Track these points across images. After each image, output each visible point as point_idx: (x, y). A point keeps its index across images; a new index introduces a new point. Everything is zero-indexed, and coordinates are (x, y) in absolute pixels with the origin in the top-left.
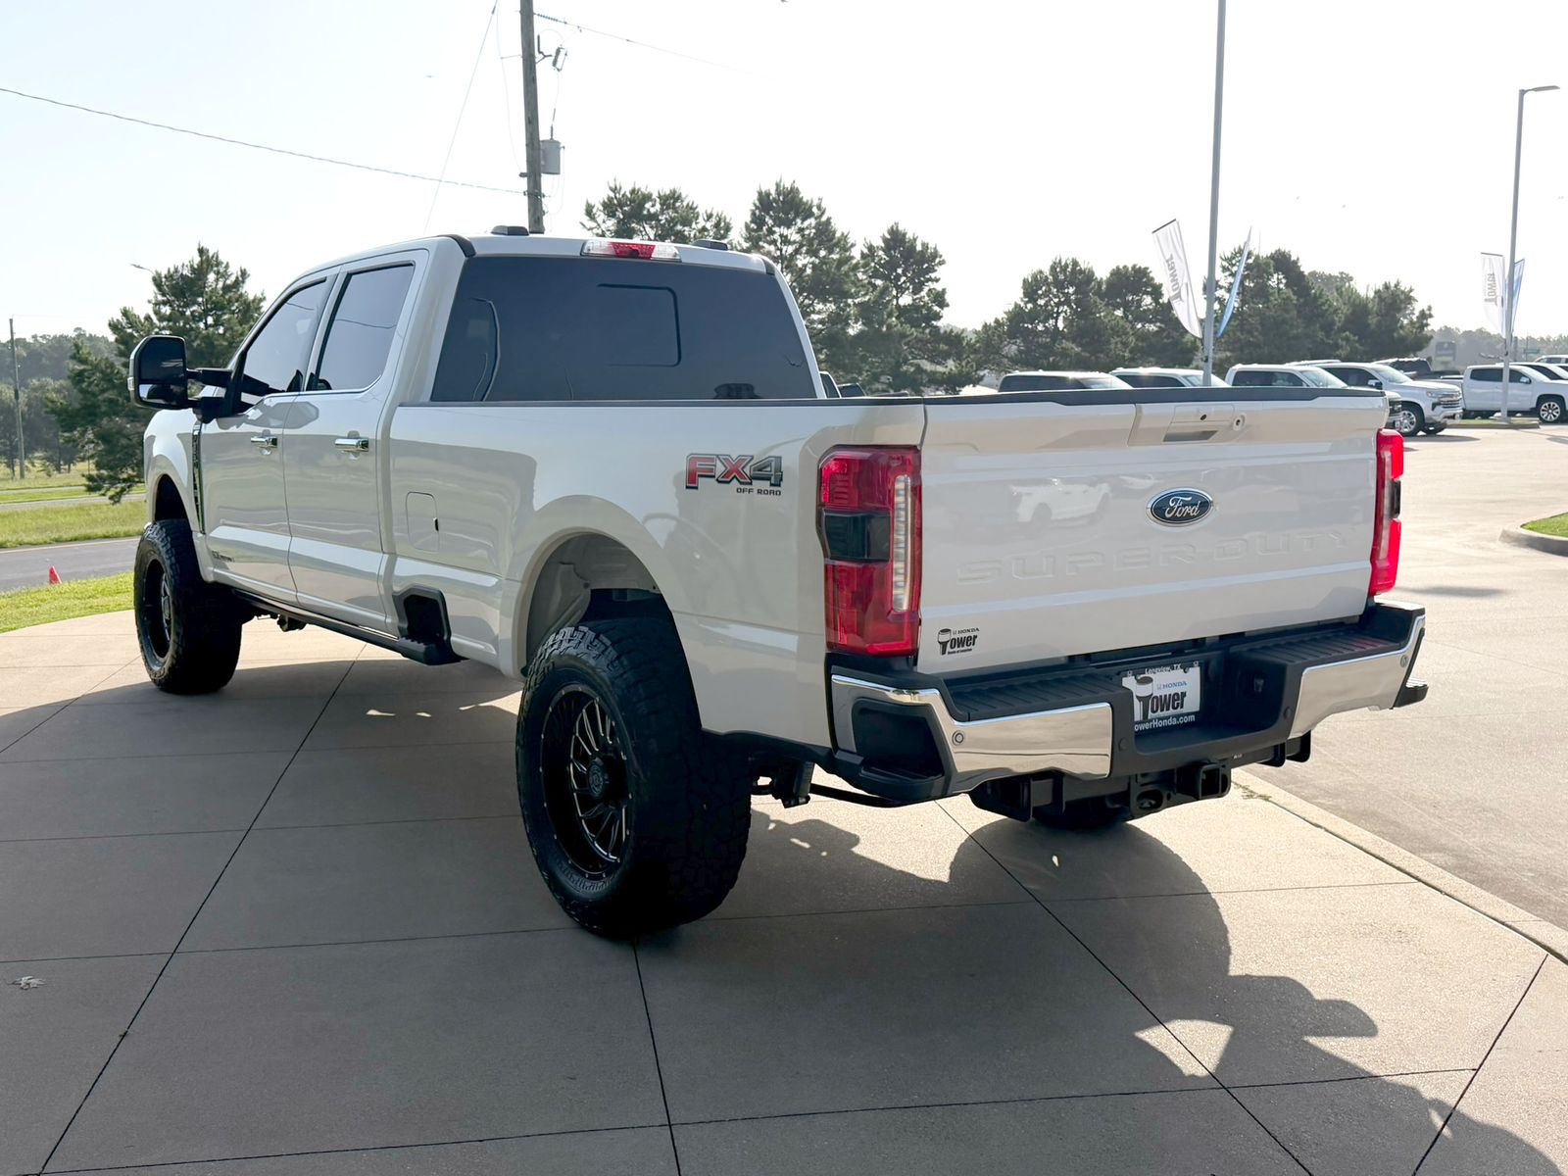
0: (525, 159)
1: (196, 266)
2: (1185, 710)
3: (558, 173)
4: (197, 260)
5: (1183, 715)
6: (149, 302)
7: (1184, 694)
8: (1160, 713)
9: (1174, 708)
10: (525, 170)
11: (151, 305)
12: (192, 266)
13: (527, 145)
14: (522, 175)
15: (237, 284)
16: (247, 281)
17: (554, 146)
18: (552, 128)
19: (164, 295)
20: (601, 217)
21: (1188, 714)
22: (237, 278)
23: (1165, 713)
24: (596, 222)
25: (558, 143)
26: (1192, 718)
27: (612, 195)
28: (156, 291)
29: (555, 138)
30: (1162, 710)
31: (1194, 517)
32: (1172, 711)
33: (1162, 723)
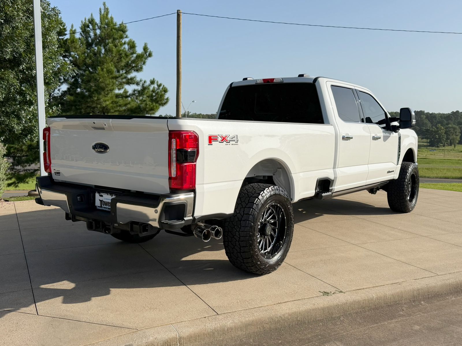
32: (108, 207)
33: (105, 209)
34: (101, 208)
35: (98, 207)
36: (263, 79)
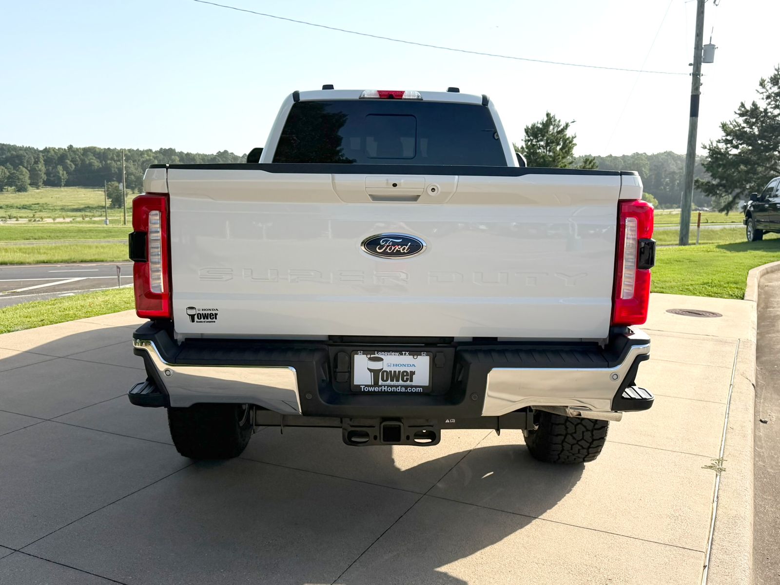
0: (693, 56)
1: (544, 122)
2: (413, 384)
3: (713, 62)
4: (545, 119)
5: (412, 387)
6: (522, 140)
7: (413, 373)
8: (389, 382)
9: (403, 380)
10: (692, 62)
11: (524, 142)
12: (543, 122)
13: (695, 48)
14: (690, 65)
15: (563, 130)
16: (568, 128)
17: (711, 47)
18: (711, 38)
19: (529, 137)
20: (769, 85)
21: (416, 387)
22: (564, 127)
23: (395, 383)
24: (766, 89)
25: (714, 45)
26: (420, 390)
27: (776, 73)
28: (526, 135)
29: (712, 43)
30: (392, 380)
31: (404, 253)
32: (401, 382)
33: (390, 390)
34: (376, 389)
35: (366, 386)
36: (378, 91)
